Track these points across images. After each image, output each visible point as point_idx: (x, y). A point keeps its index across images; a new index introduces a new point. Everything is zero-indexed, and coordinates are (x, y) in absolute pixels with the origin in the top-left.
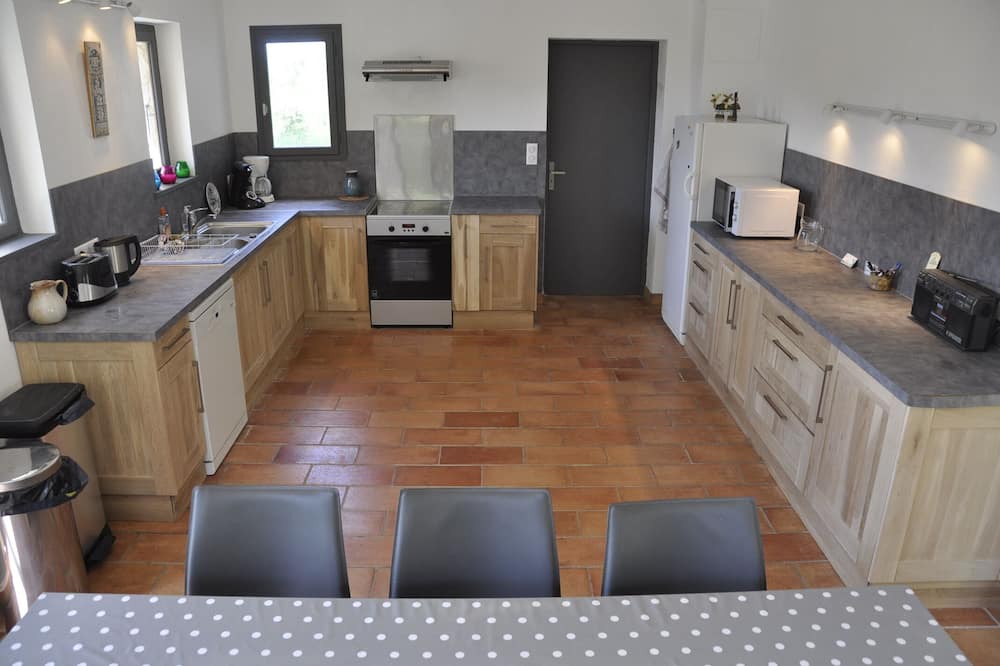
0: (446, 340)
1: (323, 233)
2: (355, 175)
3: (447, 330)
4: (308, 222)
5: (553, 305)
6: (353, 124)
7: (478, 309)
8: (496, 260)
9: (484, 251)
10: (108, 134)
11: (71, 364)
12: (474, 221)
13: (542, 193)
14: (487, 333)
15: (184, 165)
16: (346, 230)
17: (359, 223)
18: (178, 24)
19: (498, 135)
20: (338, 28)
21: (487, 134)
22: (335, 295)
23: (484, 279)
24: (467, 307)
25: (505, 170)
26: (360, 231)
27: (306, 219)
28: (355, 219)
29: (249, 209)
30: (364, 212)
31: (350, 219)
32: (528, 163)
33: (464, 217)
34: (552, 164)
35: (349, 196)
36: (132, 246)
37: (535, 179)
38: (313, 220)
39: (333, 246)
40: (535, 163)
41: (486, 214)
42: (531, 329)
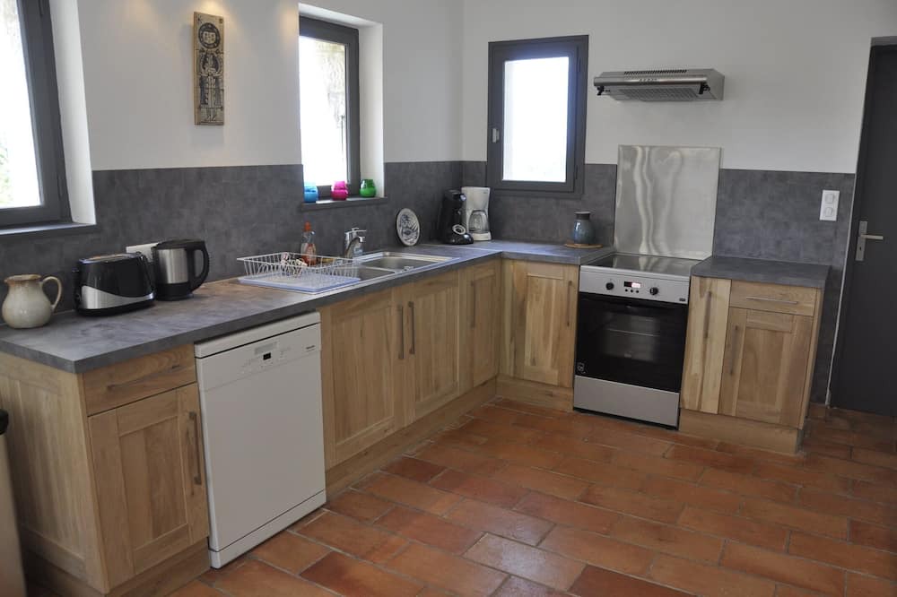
0: (664, 445)
1: (528, 281)
2: (586, 217)
3: (668, 431)
4: (512, 266)
5: (842, 424)
6: (593, 156)
7: (716, 412)
8: (749, 347)
9: (733, 331)
10: (222, 124)
11: (18, 383)
12: (722, 288)
13: (841, 263)
14: (723, 447)
15: (370, 183)
16: (554, 282)
17: (571, 274)
18: (381, 26)
19: (782, 176)
20: (585, 39)
21: (766, 175)
22: (534, 362)
23: (728, 370)
24: (700, 406)
25: (787, 225)
26: (570, 283)
27: (510, 262)
28: (566, 268)
29: (454, 244)
30: (578, 260)
31: (561, 268)
32: (821, 218)
33: (708, 281)
34: (864, 225)
35: (576, 242)
36: (198, 254)
37: (831, 241)
38: (517, 263)
39: (537, 299)
40: (834, 218)
41: (742, 280)
42: (792, 455)
